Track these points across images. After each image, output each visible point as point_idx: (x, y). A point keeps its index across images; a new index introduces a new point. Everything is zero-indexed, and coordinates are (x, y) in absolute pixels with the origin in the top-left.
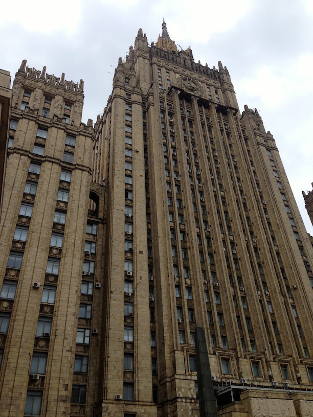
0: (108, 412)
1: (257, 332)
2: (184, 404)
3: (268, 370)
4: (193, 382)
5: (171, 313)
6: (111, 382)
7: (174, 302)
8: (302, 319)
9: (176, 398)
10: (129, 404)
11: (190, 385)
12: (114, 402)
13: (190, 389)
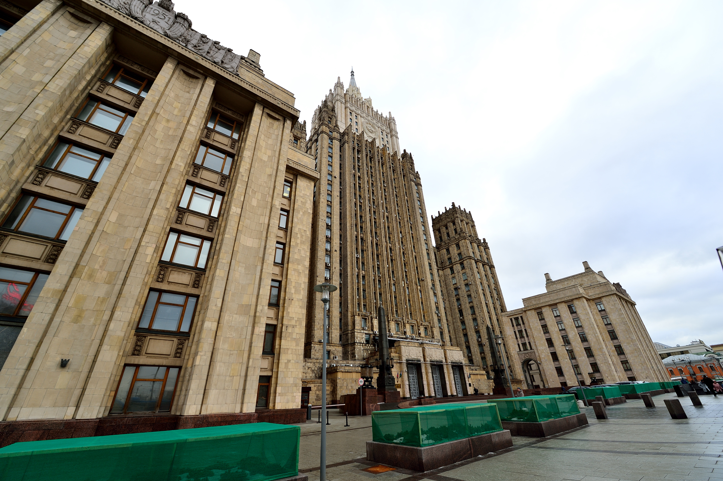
1: (399, 305)
2: (359, 346)
3: (404, 328)
4: (364, 334)
5: (353, 293)
6: (316, 332)
7: (355, 286)
8: (424, 299)
9: (355, 343)
10: (327, 345)
12: (318, 343)
13: (362, 338)
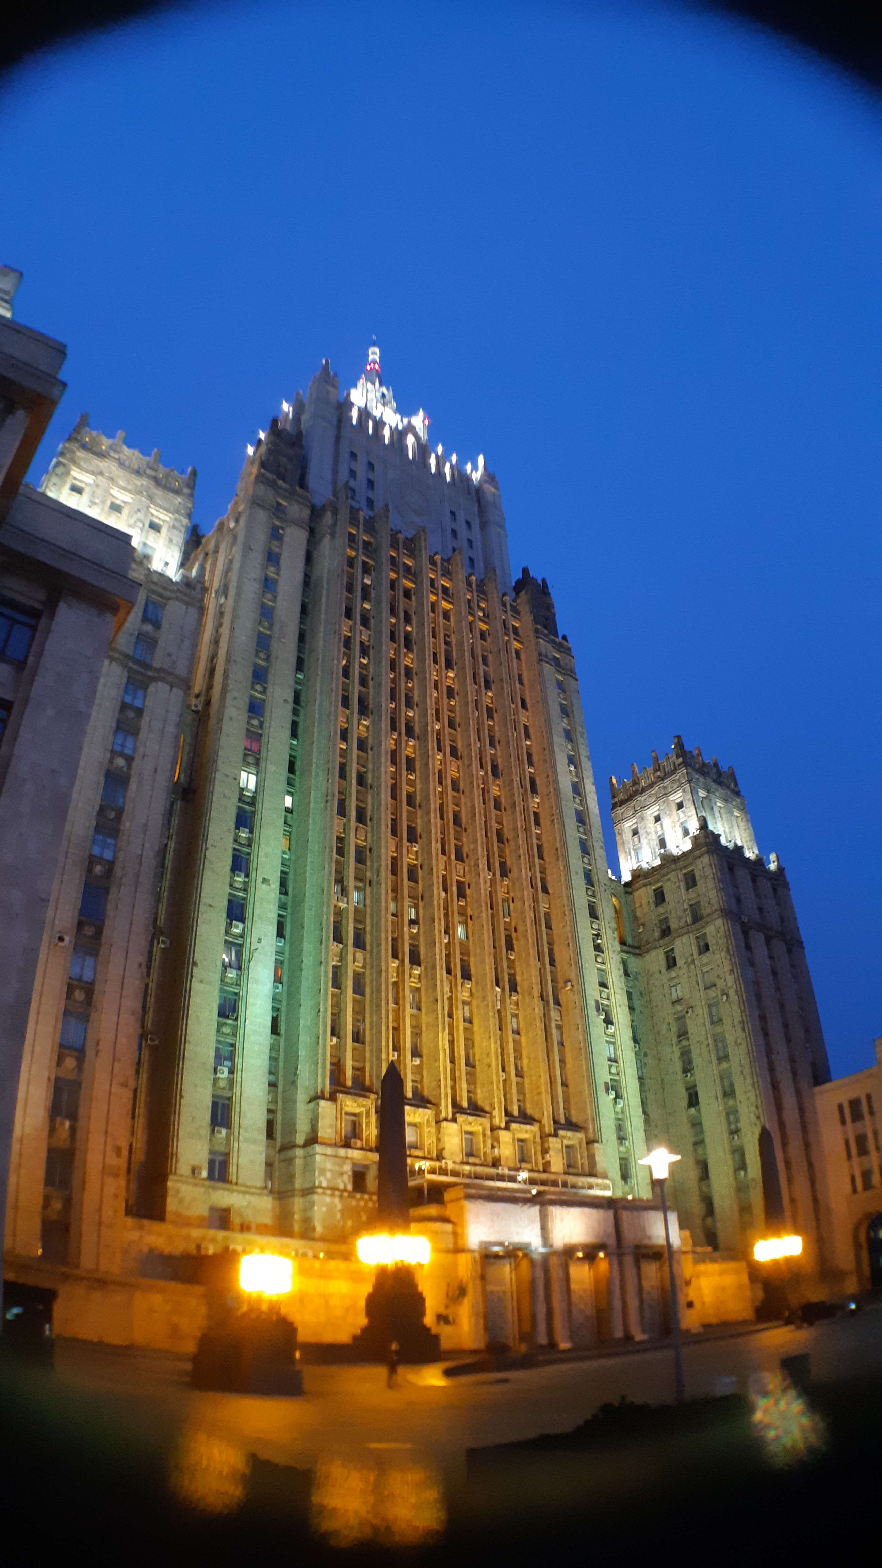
0: (179, 1196)
1: (481, 1072)
2: (328, 1199)
4: (349, 1162)
6: (184, 1145)
7: (326, 1001)
9: (314, 1187)
10: (220, 1189)
11: (342, 1167)
13: (342, 1174)
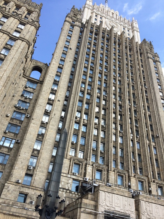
0: (8, 189)
1: (126, 158)
3: (129, 182)
4: (72, 179)
6: (16, 171)
8: (160, 155)
10: (25, 187)
11: (68, 181)
12: (15, 184)
13: (68, 184)
